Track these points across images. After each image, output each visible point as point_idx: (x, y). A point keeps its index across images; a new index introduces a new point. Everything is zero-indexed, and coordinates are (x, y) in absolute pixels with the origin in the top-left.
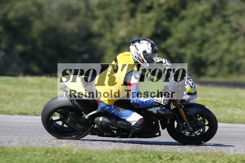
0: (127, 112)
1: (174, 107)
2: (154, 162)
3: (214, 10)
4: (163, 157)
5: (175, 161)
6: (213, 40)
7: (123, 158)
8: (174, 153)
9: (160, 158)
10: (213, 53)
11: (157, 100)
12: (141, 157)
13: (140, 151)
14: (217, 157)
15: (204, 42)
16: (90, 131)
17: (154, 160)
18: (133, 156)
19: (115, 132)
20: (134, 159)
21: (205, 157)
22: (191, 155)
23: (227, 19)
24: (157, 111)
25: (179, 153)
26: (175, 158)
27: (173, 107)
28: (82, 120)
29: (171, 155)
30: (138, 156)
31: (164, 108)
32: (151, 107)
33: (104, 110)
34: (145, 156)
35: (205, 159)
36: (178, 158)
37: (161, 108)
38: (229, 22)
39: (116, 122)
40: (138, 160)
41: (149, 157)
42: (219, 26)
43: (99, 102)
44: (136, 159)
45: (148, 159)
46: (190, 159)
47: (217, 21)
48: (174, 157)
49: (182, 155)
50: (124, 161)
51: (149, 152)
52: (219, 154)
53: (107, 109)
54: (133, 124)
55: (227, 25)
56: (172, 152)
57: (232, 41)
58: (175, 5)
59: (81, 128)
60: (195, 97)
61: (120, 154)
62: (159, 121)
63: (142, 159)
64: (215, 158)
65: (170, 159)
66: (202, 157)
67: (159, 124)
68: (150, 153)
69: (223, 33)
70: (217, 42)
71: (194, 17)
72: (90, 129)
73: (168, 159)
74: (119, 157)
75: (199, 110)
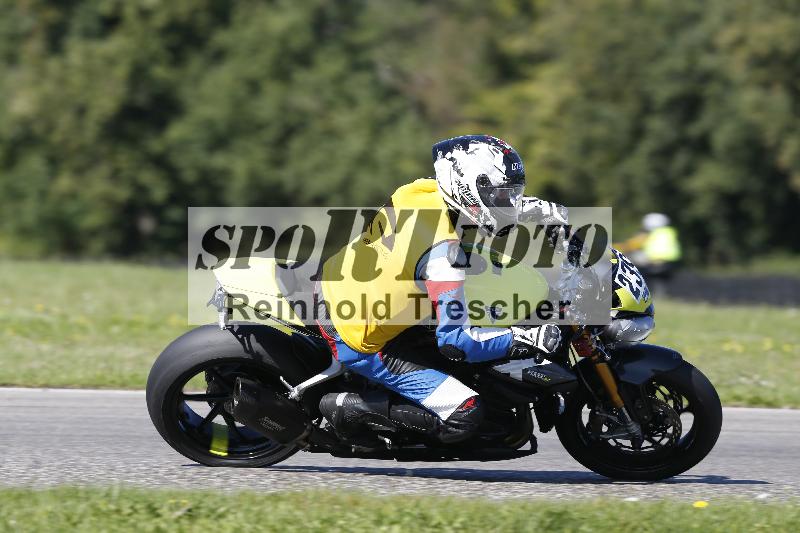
0: (426, 375)
1: (579, 359)
2: (134, 526)
3: (320, 26)
4: (164, 511)
5: (203, 521)
6: (317, 126)
7: (30, 515)
8: (198, 497)
9: (153, 511)
10: (319, 169)
11: (524, 337)
12: (91, 511)
13: (87, 492)
14: (337, 507)
15: (289, 132)
16: (306, 440)
17: (132, 521)
18: (66, 508)
19: (387, 441)
20: (69, 519)
21: (298, 508)
22: (254, 502)
23: (363, 57)
24: (525, 371)
25: (214, 496)
26: (203, 511)
27: (574, 358)
28: (279, 404)
29: (187, 503)
30: (82, 507)
31: (546, 362)
32: (505, 360)
33: (350, 371)
34: (103, 506)
35: (299, 513)
36: (213, 511)
37: (536, 361)
38: (369, 66)
39: (390, 407)
40: (80, 522)
41: (118, 511)
42: (339, 80)
43: (333, 345)
44: (75, 519)
45: (115, 516)
46: (251, 515)
47: (330, 64)
48: (198, 508)
49: (224, 500)
50: (35, 524)
51: (116, 492)
52: (345, 497)
53: (361, 367)
54: (444, 416)
55: (364, 78)
56: (193, 494)
57: (379, 128)
58: (194, 12)
59: (275, 432)
60: (649, 325)
61: (22, 500)
62: (531, 405)
63: (93, 519)
64: (333, 510)
65: (185, 515)
66: (291, 507)
67: (531, 416)
68: (121, 496)
69: (351, 102)
70: (332, 134)
71: (255, 50)
72: (305, 434)
73: (180, 517)
74: (16, 512)
75: (663, 369)
